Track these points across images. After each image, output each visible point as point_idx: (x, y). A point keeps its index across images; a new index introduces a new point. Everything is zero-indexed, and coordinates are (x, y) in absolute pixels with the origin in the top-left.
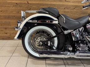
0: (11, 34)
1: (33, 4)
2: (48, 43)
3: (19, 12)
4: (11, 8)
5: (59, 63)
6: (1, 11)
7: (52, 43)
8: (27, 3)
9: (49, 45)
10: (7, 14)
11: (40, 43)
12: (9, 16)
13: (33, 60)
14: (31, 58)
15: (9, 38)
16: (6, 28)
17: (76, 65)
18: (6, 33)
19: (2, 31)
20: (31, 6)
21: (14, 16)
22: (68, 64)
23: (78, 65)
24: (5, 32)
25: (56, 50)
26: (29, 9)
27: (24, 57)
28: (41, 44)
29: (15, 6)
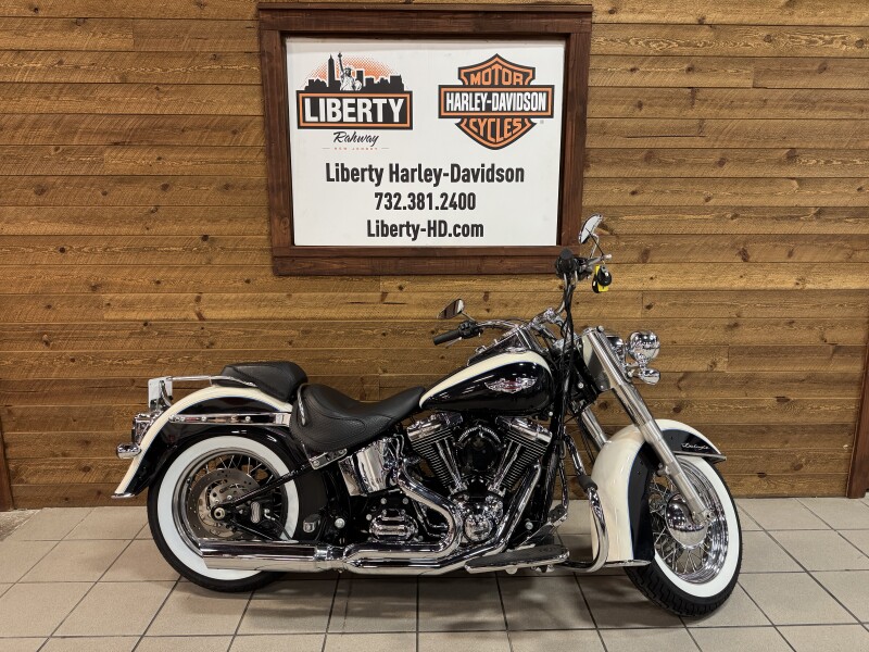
0: (108, 474)
1: (226, 323)
2: (250, 513)
3: (155, 362)
4: (120, 343)
5: (309, 608)
6: (73, 360)
7: (266, 511)
8: (197, 318)
9: (255, 519)
10: (98, 374)
11: (217, 510)
12: (107, 381)
13: (192, 596)
14: (184, 589)
15: (99, 493)
16: (87, 443)
17: (384, 614)
18: (87, 469)
19: (64, 455)
20: (215, 329)
21: (134, 381)
22: (347, 613)
23: (391, 614)
24: (79, 462)
25: (293, 538)
26: (207, 343)
27: (153, 585)
28: (218, 514)
29: (142, 333)
